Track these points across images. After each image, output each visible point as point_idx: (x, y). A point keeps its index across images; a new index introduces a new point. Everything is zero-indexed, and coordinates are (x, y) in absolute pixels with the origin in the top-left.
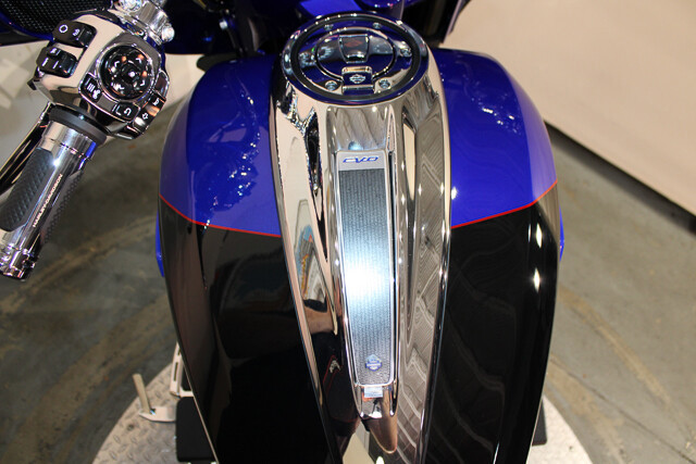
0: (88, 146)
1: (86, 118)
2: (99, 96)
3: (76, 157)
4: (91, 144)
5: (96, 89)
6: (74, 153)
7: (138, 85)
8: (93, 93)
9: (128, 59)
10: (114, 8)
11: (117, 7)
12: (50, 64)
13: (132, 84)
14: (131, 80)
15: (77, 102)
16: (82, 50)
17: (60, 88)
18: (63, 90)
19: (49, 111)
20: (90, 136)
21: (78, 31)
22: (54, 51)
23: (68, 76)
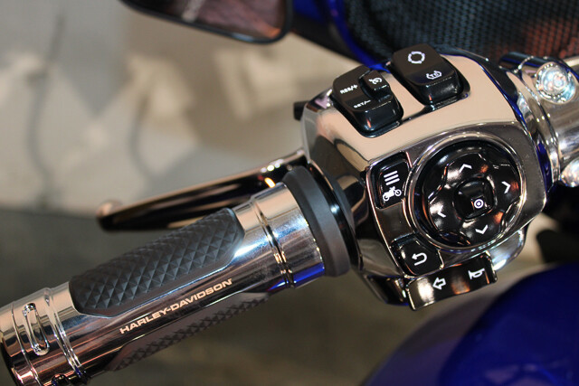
0: (308, 264)
1: (340, 217)
2: (394, 200)
3: (276, 268)
4: (318, 265)
5: (398, 186)
6: (278, 259)
7: (472, 229)
8: (387, 189)
9: (488, 173)
10: (520, 75)
11: (525, 77)
12: (354, 97)
13: (465, 219)
14: (467, 211)
15: (347, 183)
16: (421, 107)
17: (339, 141)
18: (340, 147)
19: (293, 164)
20: (325, 251)
21: (437, 74)
22: (375, 81)
23: (366, 133)
